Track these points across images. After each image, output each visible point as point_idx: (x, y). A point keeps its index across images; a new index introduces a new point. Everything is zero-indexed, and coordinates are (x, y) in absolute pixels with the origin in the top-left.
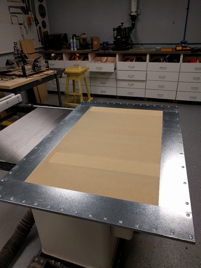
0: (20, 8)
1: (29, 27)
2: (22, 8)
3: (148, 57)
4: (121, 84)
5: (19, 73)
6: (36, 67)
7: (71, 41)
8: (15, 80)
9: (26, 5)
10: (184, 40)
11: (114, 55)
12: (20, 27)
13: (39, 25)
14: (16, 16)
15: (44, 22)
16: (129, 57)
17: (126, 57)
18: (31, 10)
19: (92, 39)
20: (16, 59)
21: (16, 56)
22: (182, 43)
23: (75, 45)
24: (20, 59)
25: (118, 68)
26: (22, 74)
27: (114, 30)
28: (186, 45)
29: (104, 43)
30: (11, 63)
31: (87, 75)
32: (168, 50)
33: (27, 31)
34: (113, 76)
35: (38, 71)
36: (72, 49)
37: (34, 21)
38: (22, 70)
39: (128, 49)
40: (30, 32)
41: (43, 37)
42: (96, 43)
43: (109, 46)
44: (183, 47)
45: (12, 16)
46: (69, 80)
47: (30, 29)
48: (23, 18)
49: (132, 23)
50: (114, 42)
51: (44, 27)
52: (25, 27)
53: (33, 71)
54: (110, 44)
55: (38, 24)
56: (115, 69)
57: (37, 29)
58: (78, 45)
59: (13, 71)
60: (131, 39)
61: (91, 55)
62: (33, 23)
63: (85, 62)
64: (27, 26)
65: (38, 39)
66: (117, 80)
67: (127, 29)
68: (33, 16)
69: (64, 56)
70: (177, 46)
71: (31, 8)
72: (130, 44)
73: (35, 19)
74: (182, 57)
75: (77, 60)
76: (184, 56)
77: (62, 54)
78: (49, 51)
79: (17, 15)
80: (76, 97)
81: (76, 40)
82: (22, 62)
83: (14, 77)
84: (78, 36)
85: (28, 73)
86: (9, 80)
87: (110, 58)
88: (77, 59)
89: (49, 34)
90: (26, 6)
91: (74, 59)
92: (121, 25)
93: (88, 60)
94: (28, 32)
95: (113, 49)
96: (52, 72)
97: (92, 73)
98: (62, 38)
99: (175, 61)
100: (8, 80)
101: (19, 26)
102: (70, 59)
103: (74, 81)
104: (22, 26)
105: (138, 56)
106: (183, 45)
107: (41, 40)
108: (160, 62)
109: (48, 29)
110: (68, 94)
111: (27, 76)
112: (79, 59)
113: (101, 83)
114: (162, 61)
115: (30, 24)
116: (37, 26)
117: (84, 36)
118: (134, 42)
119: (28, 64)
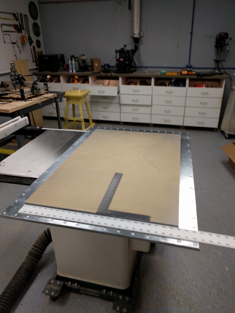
0: (13, 26)
1: (22, 46)
2: (15, 26)
3: (153, 81)
4: (125, 109)
5: (16, 96)
6: (35, 90)
7: (70, 62)
8: (12, 103)
9: (19, 22)
10: (189, 64)
11: (117, 78)
12: (13, 47)
13: (32, 45)
14: (9, 35)
15: (38, 41)
16: (133, 80)
17: (129, 80)
18: (25, 28)
19: (92, 60)
20: (12, 81)
21: (13, 78)
22: (187, 67)
23: (74, 67)
24: (17, 81)
25: (121, 92)
26: (20, 97)
27: (116, 52)
28: (191, 69)
29: (105, 65)
30: (6, 85)
31: (88, 99)
32: (174, 74)
33: (20, 51)
34: (116, 101)
35: (37, 94)
36: (71, 71)
37: (27, 40)
38: (20, 93)
39: (132, 72)
40: (23, 52)
41: (37, 58)
42: (97, 65)
43: (111, 69)
44: (188, 71)
45: (4, 34)
46: (68, 104)
47: (23, 48)
48: (15, 36)
49: (135, 45)
50: (117, 64)
51: (39, 46)
52: (18, 46)
53: (31, 94)
54: (112, 67)
55: (32, 43)
56: (118, 93)
57: (31, 49)
58: (77, 66)
59: (9, 94)
60: (134, 61)
61: (91, 78)
62: (27, 42)
63: (85, 85)
64: (20, 45)
65: (32, 60)
66: (120, 105)
67: (130, 52)
68: (27, 35)
69: (61, 78)
70: (182, 71)
71: (25, 27)
72: (133, 67)
73: (28, 38)
74: (188, 81)
75: (75, 83)
76: (191, 80)
77: (59, 76)
78: (44, 72)
79: (9, 33)
80: (76, 123)
81: (75, 61)
82: (19, 84)
83: (11, 100)
84: (77, 58)
85: (26, 96)
86: (7, 103)
87: (112, 81)
88: (76, 81)
89: (44, 54)
90: (20, 24)
91: (73, 82)
92: (124, 47)
93: (88, 83)
94: (22, 52)
95: (115, 72)
96: (52, 96)
97: (93, 97)
98: (59, 59)
99: (180, 85)
100: (5, 103)
101: (12, 45)
102: (68, 82)
103: (73, 105)
104: (15, 46)
105: (142, 80)
106: (188, 69)
107: (35, 60)
108: (166, 85)
109: (42, 49)
110: (67, 119)
111: (26, 99)
112: (78, 81)
113: (103, 107)
114: (167, 85)
115: (23, 43)
116: (31, 46)
117: (83, 58)
118: (138, 64)
119: (27, 86)
